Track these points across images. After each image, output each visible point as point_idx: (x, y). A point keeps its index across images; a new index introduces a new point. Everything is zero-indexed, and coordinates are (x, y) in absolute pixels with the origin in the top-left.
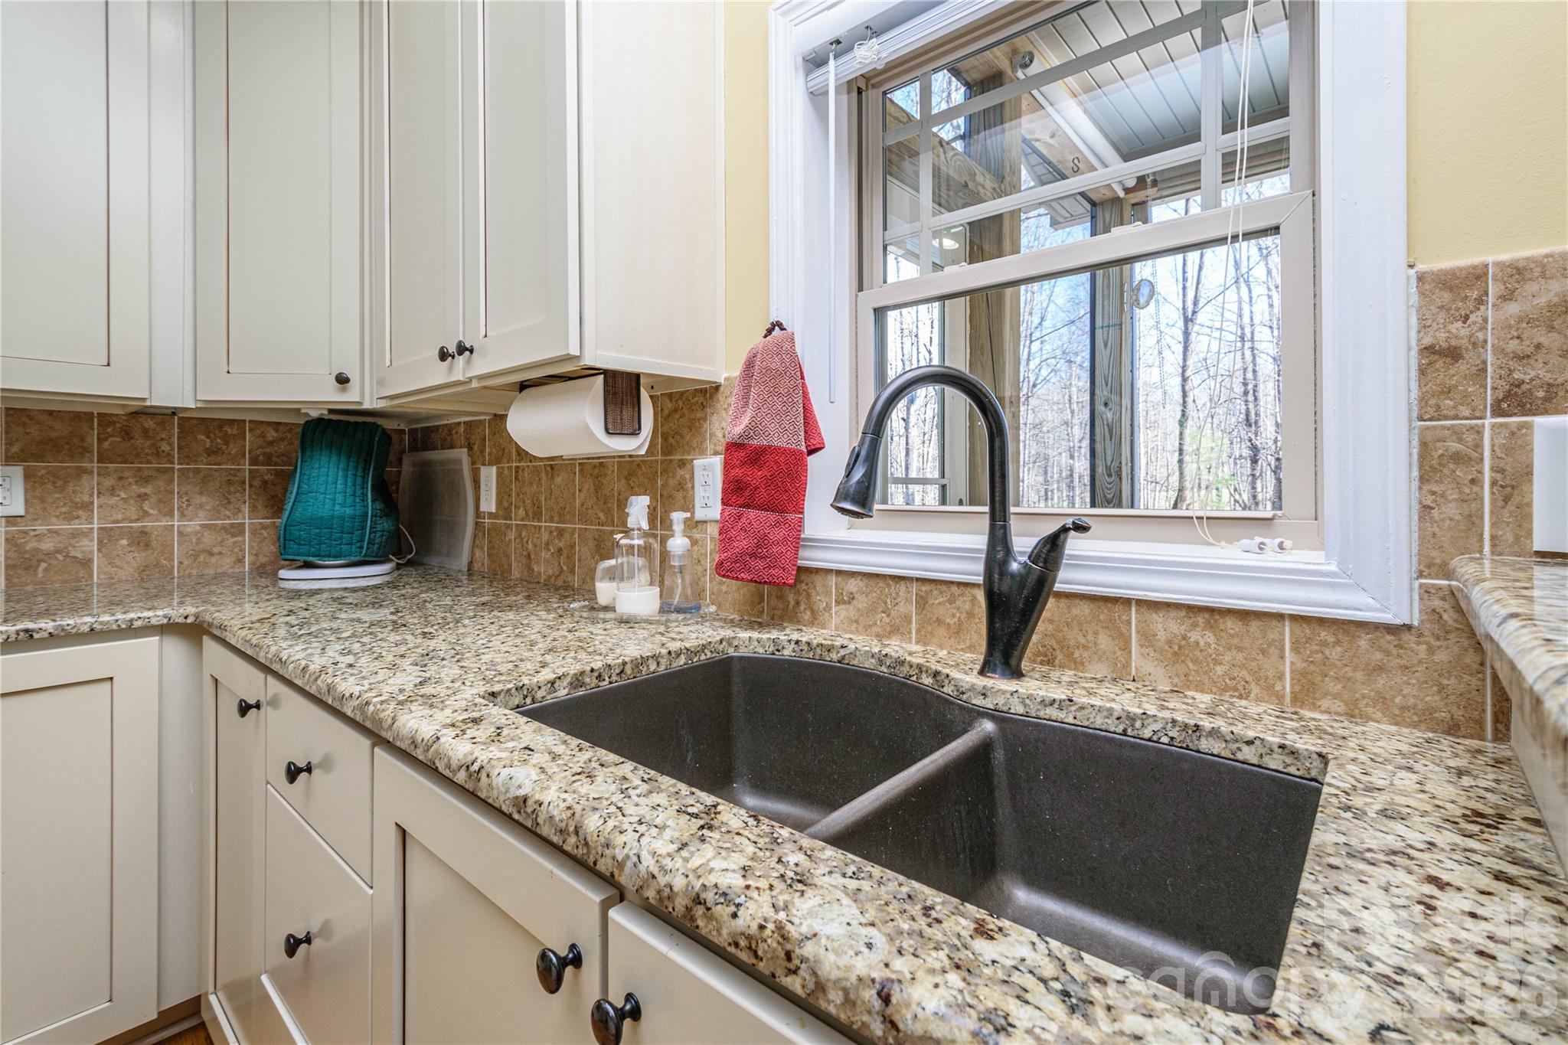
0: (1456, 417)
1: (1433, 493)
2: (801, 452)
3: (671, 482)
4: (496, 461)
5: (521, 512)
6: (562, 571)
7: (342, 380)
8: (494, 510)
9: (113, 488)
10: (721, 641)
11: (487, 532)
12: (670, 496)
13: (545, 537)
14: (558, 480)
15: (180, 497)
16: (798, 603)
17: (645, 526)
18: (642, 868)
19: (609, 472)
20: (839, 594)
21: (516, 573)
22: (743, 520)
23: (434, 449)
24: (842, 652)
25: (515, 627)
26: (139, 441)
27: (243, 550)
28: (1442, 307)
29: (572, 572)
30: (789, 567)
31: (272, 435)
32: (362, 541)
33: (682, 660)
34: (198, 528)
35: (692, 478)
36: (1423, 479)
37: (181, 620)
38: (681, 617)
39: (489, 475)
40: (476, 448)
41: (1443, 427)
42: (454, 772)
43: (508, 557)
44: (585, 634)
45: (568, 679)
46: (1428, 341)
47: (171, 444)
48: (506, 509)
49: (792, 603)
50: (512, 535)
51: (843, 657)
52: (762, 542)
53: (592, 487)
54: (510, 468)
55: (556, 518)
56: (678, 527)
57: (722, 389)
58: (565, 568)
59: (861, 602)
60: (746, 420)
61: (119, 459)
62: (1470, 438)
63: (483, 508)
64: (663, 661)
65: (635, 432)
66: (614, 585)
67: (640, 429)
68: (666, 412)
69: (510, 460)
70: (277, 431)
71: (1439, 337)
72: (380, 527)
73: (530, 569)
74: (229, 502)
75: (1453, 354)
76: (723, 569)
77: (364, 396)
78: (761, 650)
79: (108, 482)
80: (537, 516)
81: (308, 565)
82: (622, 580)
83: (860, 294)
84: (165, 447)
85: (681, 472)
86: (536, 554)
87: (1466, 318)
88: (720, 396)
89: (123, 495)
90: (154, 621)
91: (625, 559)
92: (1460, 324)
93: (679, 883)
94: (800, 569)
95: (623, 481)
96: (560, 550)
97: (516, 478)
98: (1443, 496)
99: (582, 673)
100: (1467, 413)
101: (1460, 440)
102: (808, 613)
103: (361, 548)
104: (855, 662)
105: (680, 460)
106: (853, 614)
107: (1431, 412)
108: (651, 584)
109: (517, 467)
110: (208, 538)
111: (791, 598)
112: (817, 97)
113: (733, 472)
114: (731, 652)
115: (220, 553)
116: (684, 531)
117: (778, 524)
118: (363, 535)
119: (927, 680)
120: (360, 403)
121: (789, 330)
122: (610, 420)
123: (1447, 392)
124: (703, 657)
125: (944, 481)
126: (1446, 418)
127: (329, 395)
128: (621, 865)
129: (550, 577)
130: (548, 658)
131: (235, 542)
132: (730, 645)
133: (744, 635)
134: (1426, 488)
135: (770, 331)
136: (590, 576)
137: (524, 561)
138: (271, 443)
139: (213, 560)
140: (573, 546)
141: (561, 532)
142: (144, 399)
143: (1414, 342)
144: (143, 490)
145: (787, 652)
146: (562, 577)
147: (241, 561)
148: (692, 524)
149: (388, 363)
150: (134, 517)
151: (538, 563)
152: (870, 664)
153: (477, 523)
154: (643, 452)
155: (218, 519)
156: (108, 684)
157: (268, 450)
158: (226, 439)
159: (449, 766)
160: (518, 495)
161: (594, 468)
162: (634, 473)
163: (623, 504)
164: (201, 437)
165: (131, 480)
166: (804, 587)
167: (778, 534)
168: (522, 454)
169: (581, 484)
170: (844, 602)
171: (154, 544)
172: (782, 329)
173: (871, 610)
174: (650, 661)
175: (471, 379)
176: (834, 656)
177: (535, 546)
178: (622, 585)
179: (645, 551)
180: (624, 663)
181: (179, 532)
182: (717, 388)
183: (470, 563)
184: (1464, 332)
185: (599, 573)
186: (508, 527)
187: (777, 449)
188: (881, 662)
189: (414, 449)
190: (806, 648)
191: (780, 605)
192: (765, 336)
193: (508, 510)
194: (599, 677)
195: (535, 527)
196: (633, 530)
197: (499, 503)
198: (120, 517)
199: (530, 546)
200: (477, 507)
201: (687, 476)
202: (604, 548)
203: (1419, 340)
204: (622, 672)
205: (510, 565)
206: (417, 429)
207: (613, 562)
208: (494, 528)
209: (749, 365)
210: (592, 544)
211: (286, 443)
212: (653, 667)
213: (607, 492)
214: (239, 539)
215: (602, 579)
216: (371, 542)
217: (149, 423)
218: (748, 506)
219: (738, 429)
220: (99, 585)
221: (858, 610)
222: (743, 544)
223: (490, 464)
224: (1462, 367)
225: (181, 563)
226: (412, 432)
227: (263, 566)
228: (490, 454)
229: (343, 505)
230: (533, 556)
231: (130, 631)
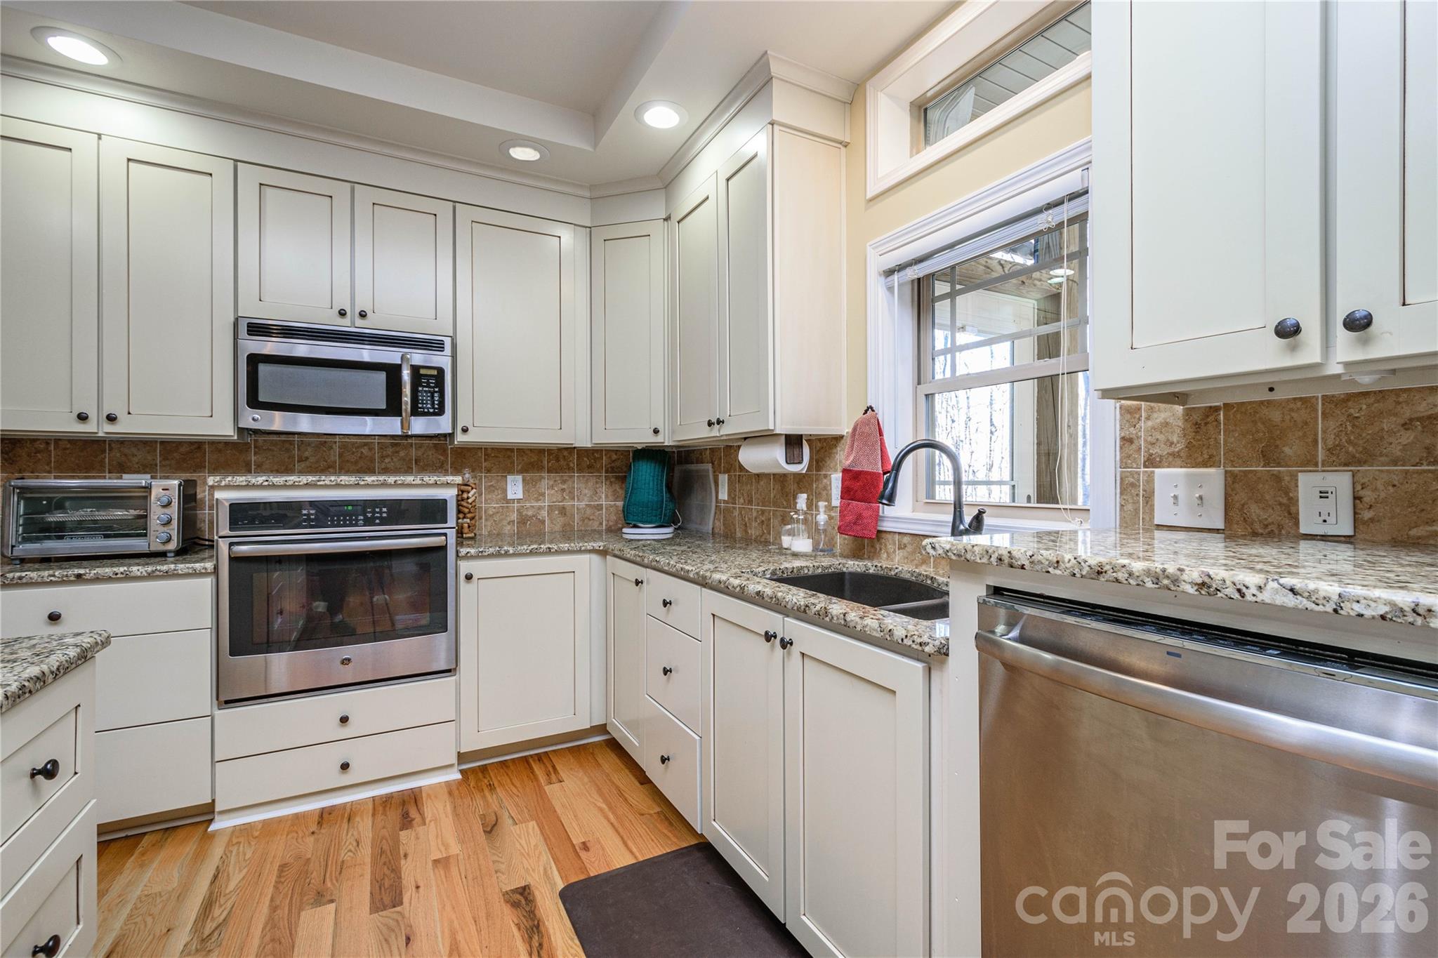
0: (1132, 468)
1: (1124, 499)
2: (880, 473)
3: (820, 486)
4: (727, 471)
5: (742, 500)
6: (764, 533)
7: (656, 431)
8: (726, 499)
9: (553, 486)
10: (839, 564)
11: (724, 512)
12: (820, 493)
13: (755, 514)
14: (762, 483)
15: (577, 490)
16: (881, 549)
17: (805, 509)
18: (793, 602)
19: (788, 479)
20: (900, 545)
21: (739, 535)
22: (850, 506)
23: (693, 463)
24: (896, 571)
25: (745, 555)
26: (562, 462)
27: (602, 518)
28: (1127, 421)
29: (769, 534)
30: (873, 530)
31: (614, 457)
32: (661, 515)
33: (820, 570)
34: (584, 506)
35: (830, 484)
36: (1121, 494)
37: (598, 548)
38: (822, 553)
39: (724, 479)
40: (716, 463)
41: (1128, 471)
42: (735, 589)
43: (734, 525)
44: (776, 558)
45: (770, 571)
46: (1123, 435)
47: (574, 463)
48: (733, 498)
49: (878, 549)
50: (736, 513)
51: (897, 573)
52: (859, 517)
53: (780, 488)
54: (735, 475)
55: (761, 504)
56: (822, 510)
57: (845, 438)
58: (765, 531)
59: (909, 548)
60: (851, 458)
61: (554, 471)
62: (1136, 476)
63: (720, 497)
64: (811, 569)
65: (800, 463)
66: (791, 538)
67: (802, 460)
68: (818, 448)
69: (735, 471)
70: (616, 454)
71: (1126, 433)
72: (669, 508)
73: (746, 532)
74: (597, 493)
75: (1131, 441)
76: (842, 530)
77: (666, 439)
78: (859, 570)
79: (551, 483)
80: (750, 502)
81: (635, 526)
82: (794, 535)
83: (919, 386)
84: (572, 465)
85: (825, 481)
86: (750, 524)
87: (1135, 425)
88: (843, 441)
89: (556, 489)
90: (588, 547)
91: (796, 525)
92: (1133, 428)
93: (802, 603)
94: (879, 532)
95: (796, 485)
96: (763, 521)
97: (739, 481)
98: (1127, 501)
99: (776, 569)
100: (1135, 466)
101: (1133, 477)
102: (886, 554)
103: (661, 518)
104: (902, 576)
105: (825, 474)
106: (906, 554)
107: (1124, 464)
108: (808, 538)
109: (739, 475)
110: (589, 511)
111: (878, 546)
112: (890, 289)
113: (846, 483)
114: (845, 570)
115: (593, 519)
116: (825, 511)
117: (867, 509)
118: (662, 511)
119: (929, 582)
120: (663, 443)
121: (876, 411)
122: (788, 455)
123: (1129, 457)
124: (830, 570)
125: (1013, 483)
126: (1129, 468)
127: (650, 439)
128: (787, 603)
129: (757, 537)
130: (761, 564)
131: (599, 514)
132: (844, 567)
133: (851, 563)
134: (1122, 497)
135: (866, 412)
136: (778, 536)
137: (743, 528)
138: (613, 461)
139: (591, 522)
140: (769, 519)
141: (763, 512)
142: (572, 444)
143: (1118, 435)
144: (564, 487)
145: (871, 571)
146: (764, 537)
147: (601, 524)
148: (830, 508)
149: (679, 423)
150: (560, 500)
151: (751, 529)
152: (907, 576)
153: (716, 506)
154: (804, 472)
155: (592, 501)
156: (573, 574)
157: (613, 465)
158: (595, 459)
159: (733, 587)
160: (740, 491)
161: (781, 478)
162: (801, 482)
163: (795, 498)
164: (585, 459)
165: (559, 482)
166: (884, 541)
167: (866, 514)
168: (741, 468)
169: (774, 485)
170: (902, 549)
171: (567, 513)
172: (873, 411)
173: (913, 552)
174: (805, 569)
175: (722, 436)
176: (893, 573)
177: (749, 519)
178: (794, 538)
179: (805, 521)
180: (793, 568)
181: (577, 508)
182: (842, 437)
183: (713, 529)
184: (1134, 432)
185: (783, 532)
186: (734, 508)
187: (867, 473)
188: (912, 575)
189: (680, 462)
190: (880, 569)
191: (873, 550)
192: (864, 414)
193: (734, 499)
194: (783, 572)
195: (749, 508)
196: (799, 510)
197: (729, 495)
198: (555, 500)
199: (747, 519)
200: (717, 497)
201: (828, 483)
202: (785, 520)
203: (1120, 434)
204: (792, 571)
205: (735, 530)
206: (682, 451)
207: (790, 526)
208: (727, 509)
209: (855, 429)
210: (780, 518)
211: (620, 461)
212: (806, 572)
213: (787, 490)
214: (600, 512)
215: (784, 535)
216: (665, 515)
217: (566, 453)
218: (852, 500)
219: (848, 462)
220: (548, 532)
221: (908, 552)
222: (849, 518)
223: (724, 473)
224: (1134, 446)
225: (578, 524)
226: (678, 452)
227: (610, 527)
228: (724, 467)
229: (652, 496)
230: (748, 525)
231: (580, 551)
